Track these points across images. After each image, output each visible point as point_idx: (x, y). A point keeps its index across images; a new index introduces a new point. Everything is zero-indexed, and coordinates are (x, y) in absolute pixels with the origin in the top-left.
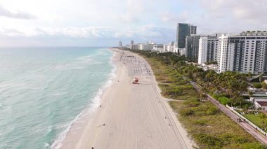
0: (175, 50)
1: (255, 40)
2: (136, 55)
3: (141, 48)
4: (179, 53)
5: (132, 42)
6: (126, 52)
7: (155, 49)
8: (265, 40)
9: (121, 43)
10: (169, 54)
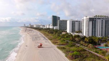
0: (51, 27)
1: (101, 20)
2: (33, 29)
3: (35, 26)
4: (53, 28)
5: (30, 24)
6: (28, 28)
7: (41, 27)
8: (105, 20)
9: (25, 25)
10: (49, 29)
